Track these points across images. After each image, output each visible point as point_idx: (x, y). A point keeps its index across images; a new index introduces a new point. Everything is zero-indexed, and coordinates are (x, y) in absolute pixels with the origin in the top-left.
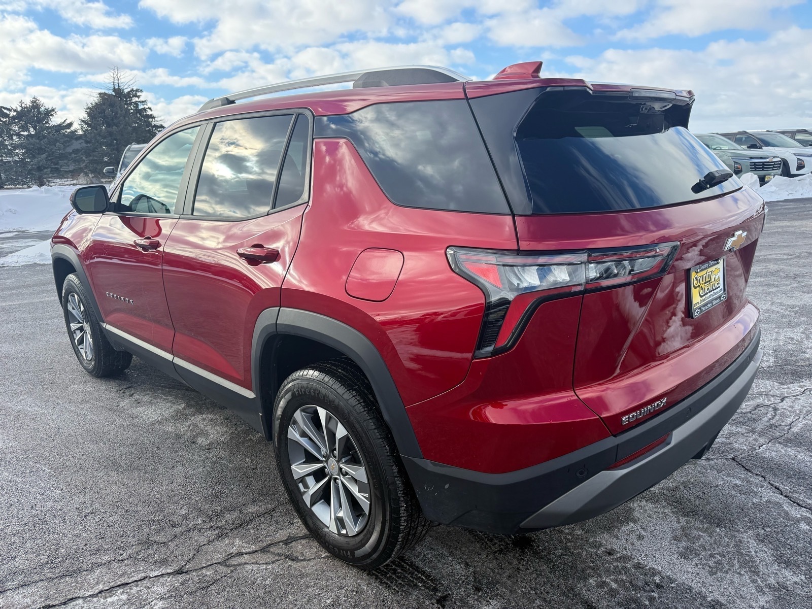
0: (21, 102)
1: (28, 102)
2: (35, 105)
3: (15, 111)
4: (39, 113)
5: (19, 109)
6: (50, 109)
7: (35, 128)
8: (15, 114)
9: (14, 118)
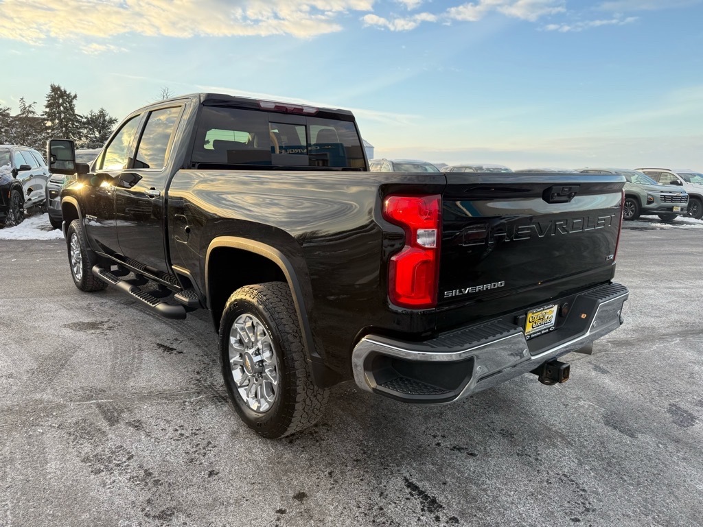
0: (92, 112)
1: (96, 112)
2: (102, 114)
3: (86, 118)
4: (105, 120)
5: (89, 116)
6: (113, 118)
7: (100, 133)
8: (85, 120)
9: (84, 123)
